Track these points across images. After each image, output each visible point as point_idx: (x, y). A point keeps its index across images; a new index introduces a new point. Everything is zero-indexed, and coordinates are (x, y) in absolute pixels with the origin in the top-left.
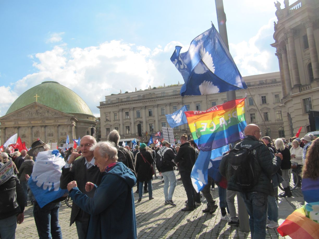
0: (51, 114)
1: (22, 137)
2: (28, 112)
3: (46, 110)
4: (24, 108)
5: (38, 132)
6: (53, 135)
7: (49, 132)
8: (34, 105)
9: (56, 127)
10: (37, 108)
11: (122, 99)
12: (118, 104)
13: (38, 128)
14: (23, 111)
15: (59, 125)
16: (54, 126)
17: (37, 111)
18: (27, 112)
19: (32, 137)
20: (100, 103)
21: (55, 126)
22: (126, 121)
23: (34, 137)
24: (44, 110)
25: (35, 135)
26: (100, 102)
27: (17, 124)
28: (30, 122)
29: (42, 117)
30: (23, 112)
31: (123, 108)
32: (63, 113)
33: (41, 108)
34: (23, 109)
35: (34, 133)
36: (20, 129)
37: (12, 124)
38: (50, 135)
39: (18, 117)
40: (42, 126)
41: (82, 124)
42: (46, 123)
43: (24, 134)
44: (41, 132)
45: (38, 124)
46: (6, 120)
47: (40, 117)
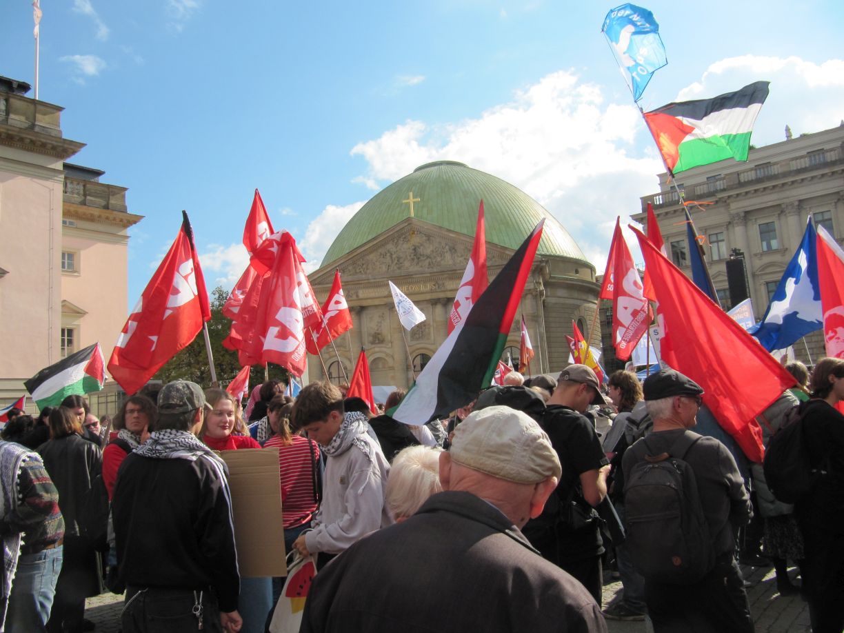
0: (462, 256)
1: (373, 343)
2: (388, 254)
3: (446, 244)
4: (375, 242)
8: (405, 230)
10: (416, 240)
11: (738, 174)
12: (725, 195)
13: (422, 309)
14: (371, 253)
17: (415, 249)
18: (384, 256)
20: (644, 200)
22: (766, 260)
23: (411, 341)
24: (440, 243)
26: (642, 198)
27: (354, 297)
29: (435, 270)
30: (372, 257)
31: (748, 209)
32: (506, 248)
33: (429, 240)
34: (371, 244)
36: (365, 315)
39: (356, 273)
41: (561, 292)
42: (447, 291)
43: (379, 332)
44: (432, 323)
45: (422, 293)
46: (320, 286)
47: (427, 269)
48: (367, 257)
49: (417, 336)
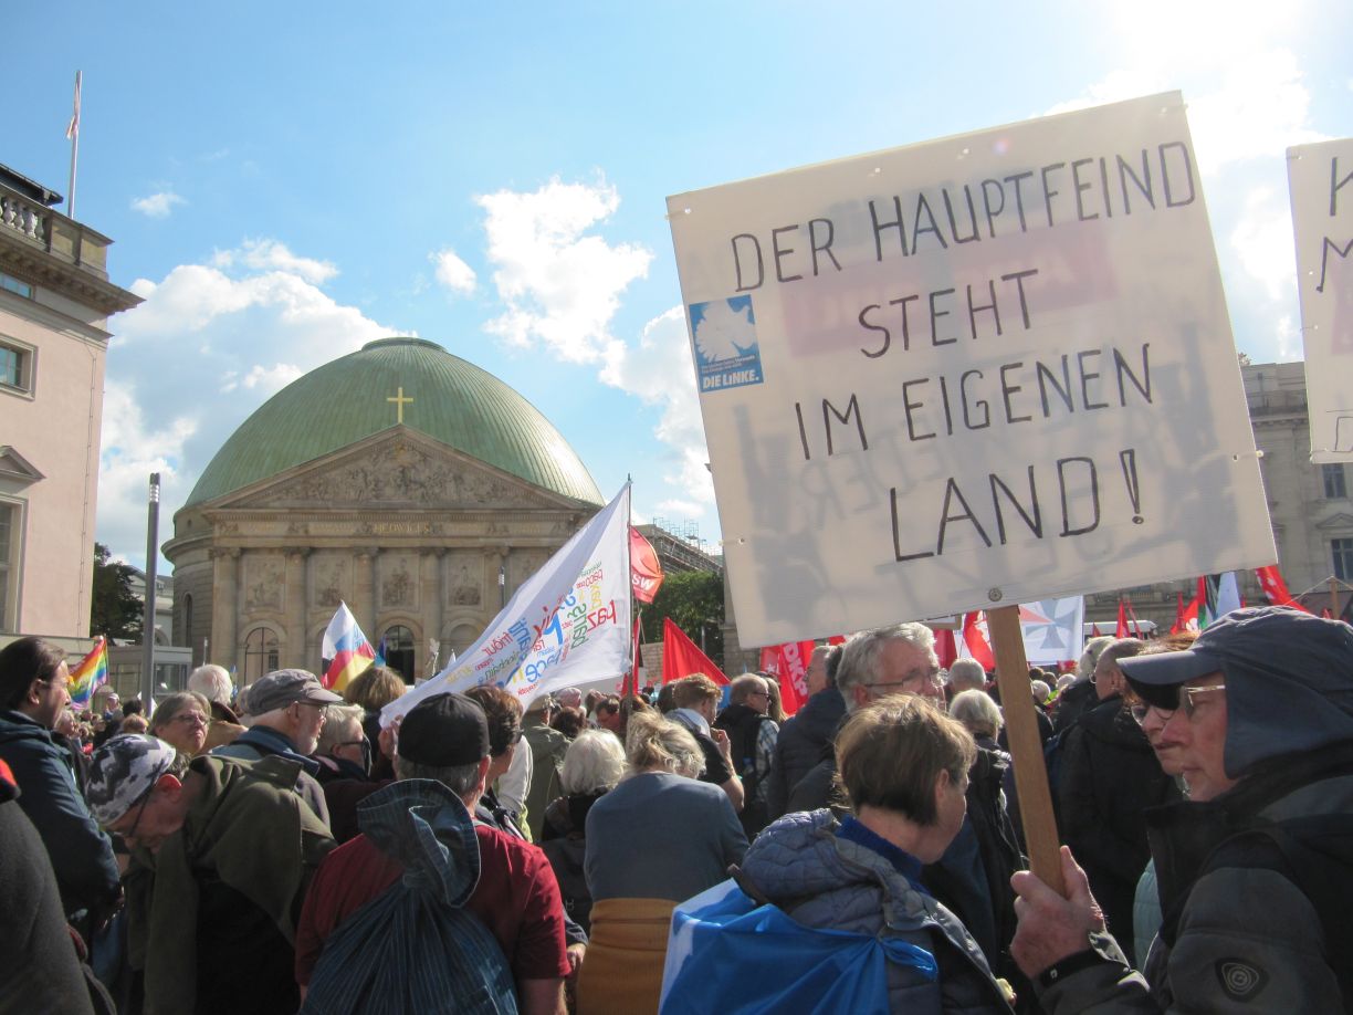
0: (472, 489)
1: (322, 604)
2: (361, 475)
3: (450, 471)
4: (344, 454)
5: (401, 581)
6: (479, 598)
7: (459, 583)
8: (391, 442)
9: (497, 557)
10: (405, 458)
13: (404, 560)
14: (335, 468)
15: (513, 550)
16: (486, 552)
17: (403, 472)
18: (354, 475)
19: (374, 603)
21: (494, 553)
23: (385, 605)
24: (441, 467)
25: (388, 596)
27: (301, 532)
28: (371, 526)
29: (431, 506)
30: (333, 474)
33: (425, 460)
34: (337, 457)
35: (385, 586)
36: (314, 559)
37: (276, 531)
38: (462, 598)
39: (307, 497)
40: (425, 552)
42: (445, 537)
43: (335, 587)
44: (417, 582)
45: (409, 537)
46: (249, 511)
47: (418, 504)
48: (327, 475)
49: (394, 599)
